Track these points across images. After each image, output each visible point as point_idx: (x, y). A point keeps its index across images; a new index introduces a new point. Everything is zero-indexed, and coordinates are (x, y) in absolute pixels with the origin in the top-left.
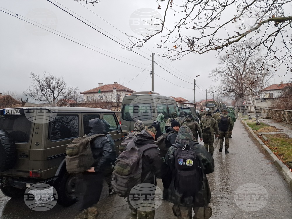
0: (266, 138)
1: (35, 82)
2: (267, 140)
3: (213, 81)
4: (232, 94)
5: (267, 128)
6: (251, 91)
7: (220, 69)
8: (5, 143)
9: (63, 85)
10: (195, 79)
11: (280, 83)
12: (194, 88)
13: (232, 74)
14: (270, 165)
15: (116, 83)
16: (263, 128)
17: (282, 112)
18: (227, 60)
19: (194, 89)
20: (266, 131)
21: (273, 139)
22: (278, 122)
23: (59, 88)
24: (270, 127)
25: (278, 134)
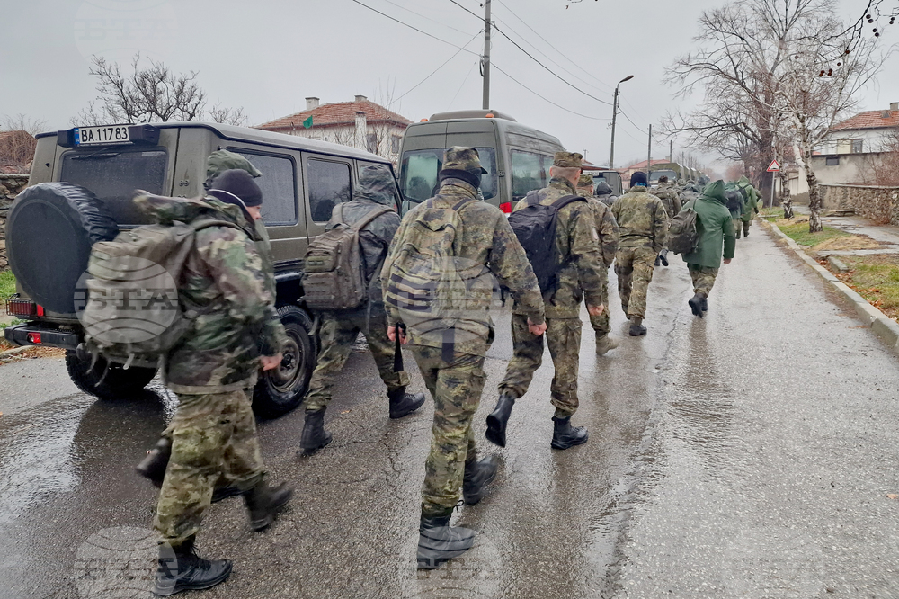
0: (842, 266)
1: (107, 87)
2: (847, 271)
3: (676, 95)
4: (733, 140)
5: (845, 238)
6: (800, 125)
7: (701, 56)
8: (91, 223)
9: (195, 100)
10: (617, 90)
11: (888, 108)
12: (614, 119)
13: (736, 72)
14: (860, 332)
15: (363, 99)
16: (832, 240)
17: (893, 192)
18: (724, 25)
19: (614, 123)
20: (842, 246)
21: (864, 268)
22: (878, 225)
23: (183, 110)
24: (855, 238)
25: (879, 255)
